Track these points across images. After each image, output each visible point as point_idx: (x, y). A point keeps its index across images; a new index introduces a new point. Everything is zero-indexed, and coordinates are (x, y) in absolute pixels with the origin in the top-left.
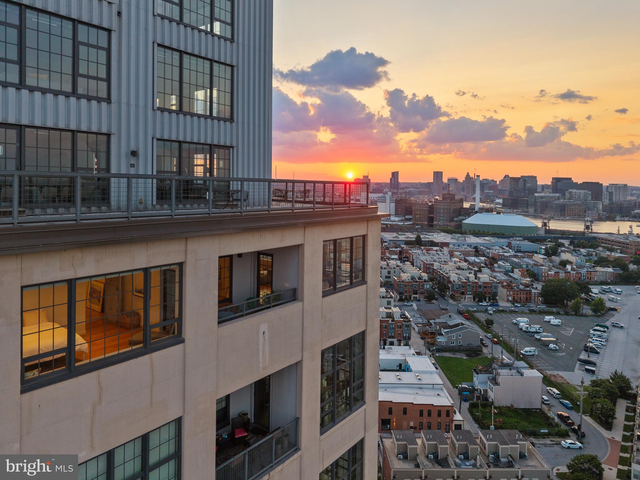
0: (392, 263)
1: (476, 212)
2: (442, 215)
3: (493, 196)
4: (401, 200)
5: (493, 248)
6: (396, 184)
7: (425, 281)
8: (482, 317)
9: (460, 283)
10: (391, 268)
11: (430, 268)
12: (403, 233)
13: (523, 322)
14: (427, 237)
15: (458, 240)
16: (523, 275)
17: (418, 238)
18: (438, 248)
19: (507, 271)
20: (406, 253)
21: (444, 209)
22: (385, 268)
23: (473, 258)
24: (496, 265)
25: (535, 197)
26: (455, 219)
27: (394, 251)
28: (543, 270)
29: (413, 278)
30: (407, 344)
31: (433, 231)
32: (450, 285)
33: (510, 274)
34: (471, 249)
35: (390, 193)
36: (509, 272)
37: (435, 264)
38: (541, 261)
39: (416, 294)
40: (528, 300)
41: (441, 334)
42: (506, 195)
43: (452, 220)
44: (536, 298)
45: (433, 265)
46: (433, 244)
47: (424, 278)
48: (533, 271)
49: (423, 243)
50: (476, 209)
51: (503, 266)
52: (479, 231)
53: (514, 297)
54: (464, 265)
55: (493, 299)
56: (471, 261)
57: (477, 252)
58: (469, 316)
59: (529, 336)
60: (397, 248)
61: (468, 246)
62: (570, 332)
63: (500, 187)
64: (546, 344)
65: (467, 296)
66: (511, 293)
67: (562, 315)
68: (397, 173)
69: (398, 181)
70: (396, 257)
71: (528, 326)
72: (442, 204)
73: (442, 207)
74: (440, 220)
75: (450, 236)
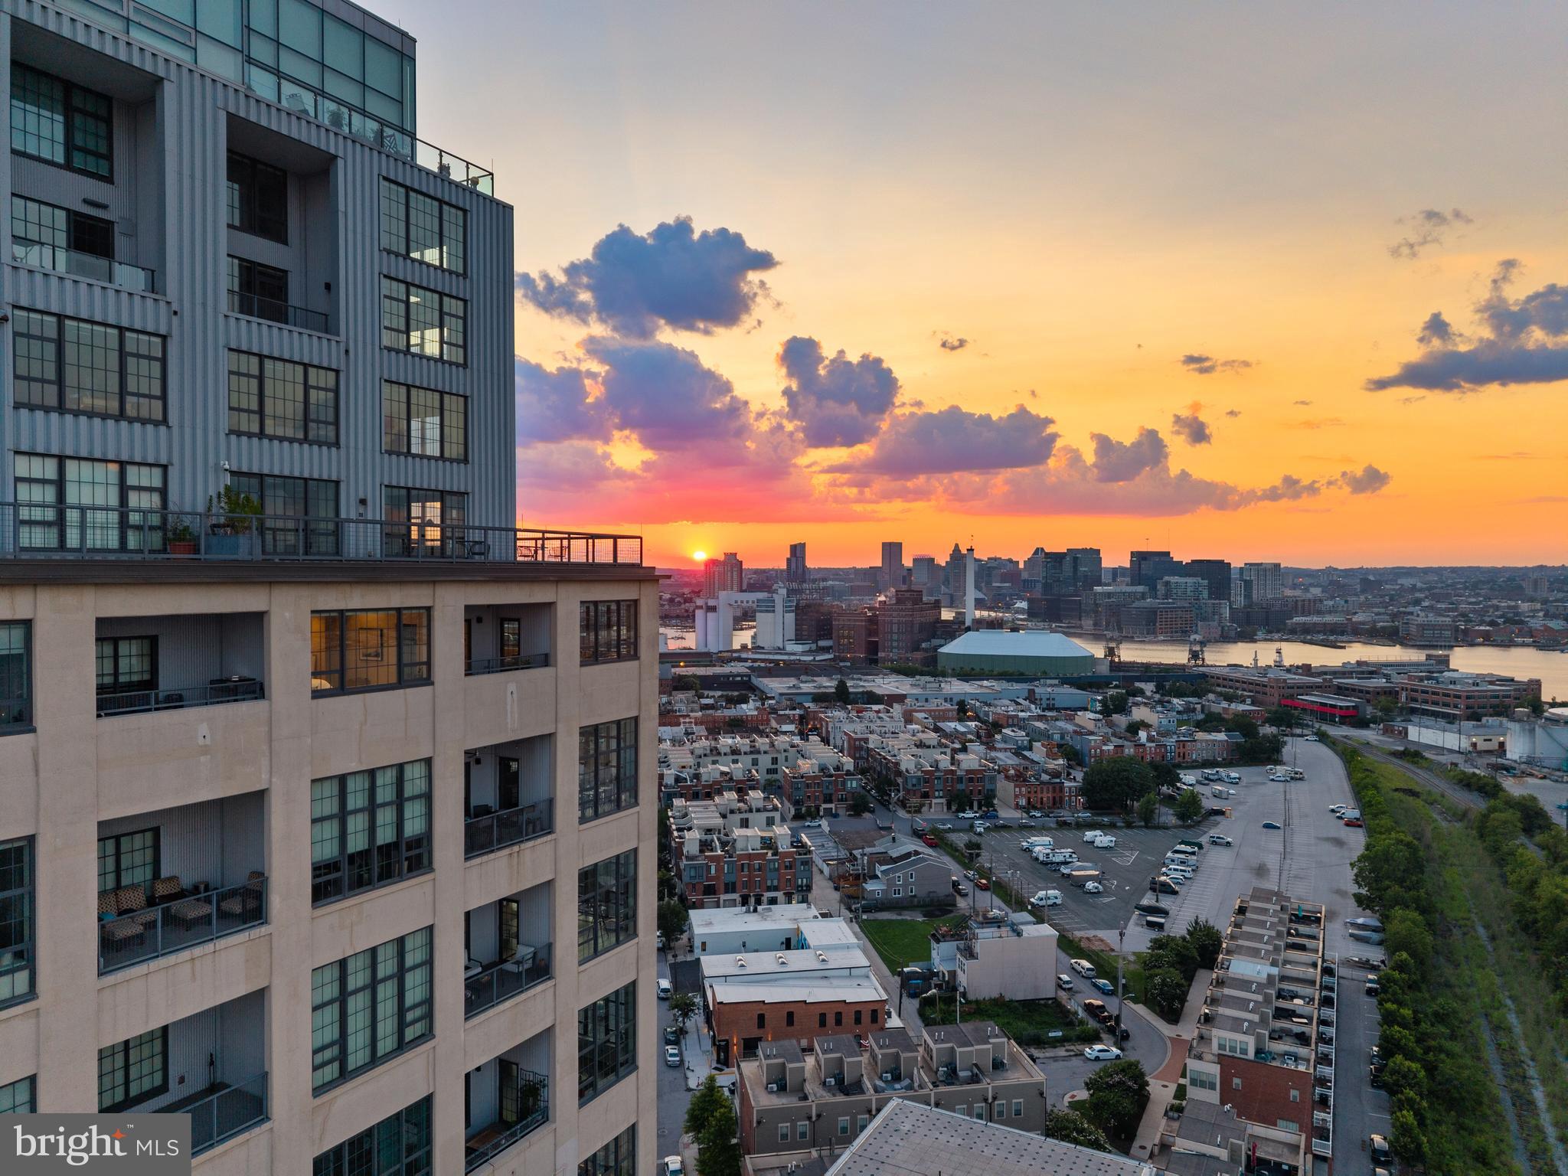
0: (782, 741)
1: (968, 629)
2: (895, 637)
3: (1011, 595)
4: (808, 606)
5: (996, 702)
6: (800, 571)
7: (848, 773)
8: (960, 839)
9: (919, 773)
10: (778, 751)
11: (861, 748)
12: (810, 678)
13: (1041, 845)
14: (862, 683)
15: (924, 688)
16: (1050, 755)
17: (842, 687)
18: (881, 707)
19: (1019, 748)
20: (815, 719)
21: (899, 623)
22: (765, 752)
23: (952, 725)
24: (998, 737)
25: (1095, 594)
26: (924, 645)
27: (788, 716)
28: (1093, 743)
29: (823, 769)
30: (804, 900)
31: (875, 671)
32: (900, 780)
33: (1026, 753)
34: (949, 706)
35: (783, 592)
36: (1025, 749)
37: (872, 737)
38: (1091, 726)
39: (830, 801)
40: (1057, 803)
41: (876, 877)
42: (1038, 593)
43: (916, 648)
44: (1073, 798)
45: (866, 740)
46: (872, 698)
47: (845, 768)
48: (1072, 746)
49: (852, 697)
50: (968, 623)
51: (1011, 738)
52: (971, 669)
53: (1029, 799)
54: (931, 737)
55: (987, 802)
56: (948, 730)
57: (962, 710)
58: (935, 839)
59: (1049, 870)
60: (794, 709)
61: (946, 701)
62: (1131, 858)
63: (1025, 576)
64: (1079, 883)
65: (934, 801)
66: (1023, 789)
67: (1120, 828)
68: (803, 545)
69: (804, 566)
70: (791, 728)
71: (1049, 851)
72: (895, 614)
73: (895, 620)
74: (892, 648)
75: (910, 680)
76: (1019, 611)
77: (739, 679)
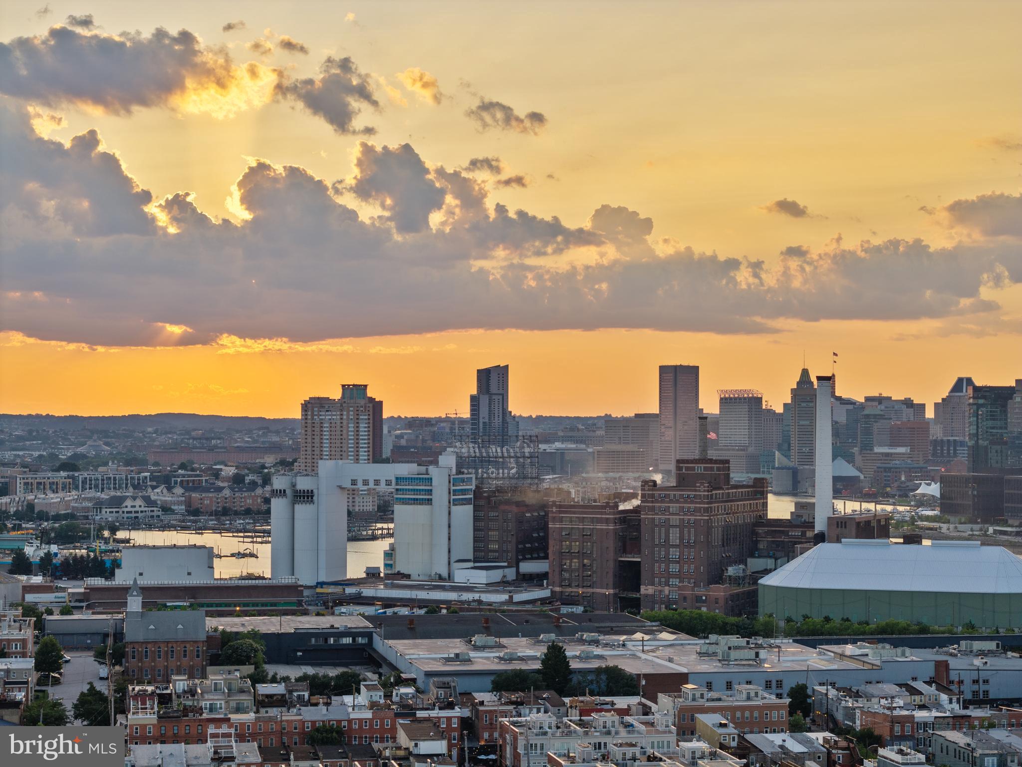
1: (820, 538)
2: (674, 553)
3: (910, 470)
4: (502, 492)
5: (871, 689)
6: (497, 421)
12: (491, 640)
14: (598, 651)
15: (725, 660)
17: (556, 659)
18: (632, 701)
21: (681, 526)
23: (777, 738)
24: (869, 764)
26: (731, 571)
31: (628, 626)
34: (772, 699)
42: (960, 465)
43: (717, 577)
46: (616, 682)
49: (575, 679)
50: (820, 526)
51: (896, 765)
52: (822, 620)
57: (800, 708)
61: (768, 685)
68: (502, 372)
69: (505, 412)
72: (674, 507)
73: (675, 520)
74: (670, 576)
75: (698, 644)
76: (924, 502)
77: (347, 640)
